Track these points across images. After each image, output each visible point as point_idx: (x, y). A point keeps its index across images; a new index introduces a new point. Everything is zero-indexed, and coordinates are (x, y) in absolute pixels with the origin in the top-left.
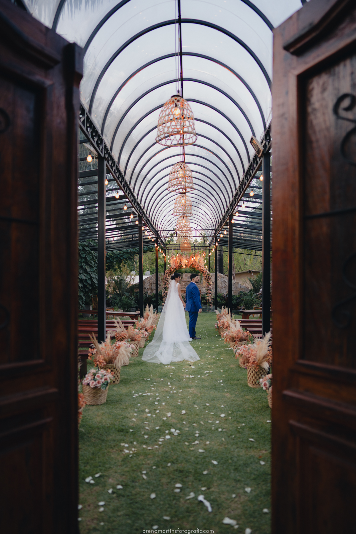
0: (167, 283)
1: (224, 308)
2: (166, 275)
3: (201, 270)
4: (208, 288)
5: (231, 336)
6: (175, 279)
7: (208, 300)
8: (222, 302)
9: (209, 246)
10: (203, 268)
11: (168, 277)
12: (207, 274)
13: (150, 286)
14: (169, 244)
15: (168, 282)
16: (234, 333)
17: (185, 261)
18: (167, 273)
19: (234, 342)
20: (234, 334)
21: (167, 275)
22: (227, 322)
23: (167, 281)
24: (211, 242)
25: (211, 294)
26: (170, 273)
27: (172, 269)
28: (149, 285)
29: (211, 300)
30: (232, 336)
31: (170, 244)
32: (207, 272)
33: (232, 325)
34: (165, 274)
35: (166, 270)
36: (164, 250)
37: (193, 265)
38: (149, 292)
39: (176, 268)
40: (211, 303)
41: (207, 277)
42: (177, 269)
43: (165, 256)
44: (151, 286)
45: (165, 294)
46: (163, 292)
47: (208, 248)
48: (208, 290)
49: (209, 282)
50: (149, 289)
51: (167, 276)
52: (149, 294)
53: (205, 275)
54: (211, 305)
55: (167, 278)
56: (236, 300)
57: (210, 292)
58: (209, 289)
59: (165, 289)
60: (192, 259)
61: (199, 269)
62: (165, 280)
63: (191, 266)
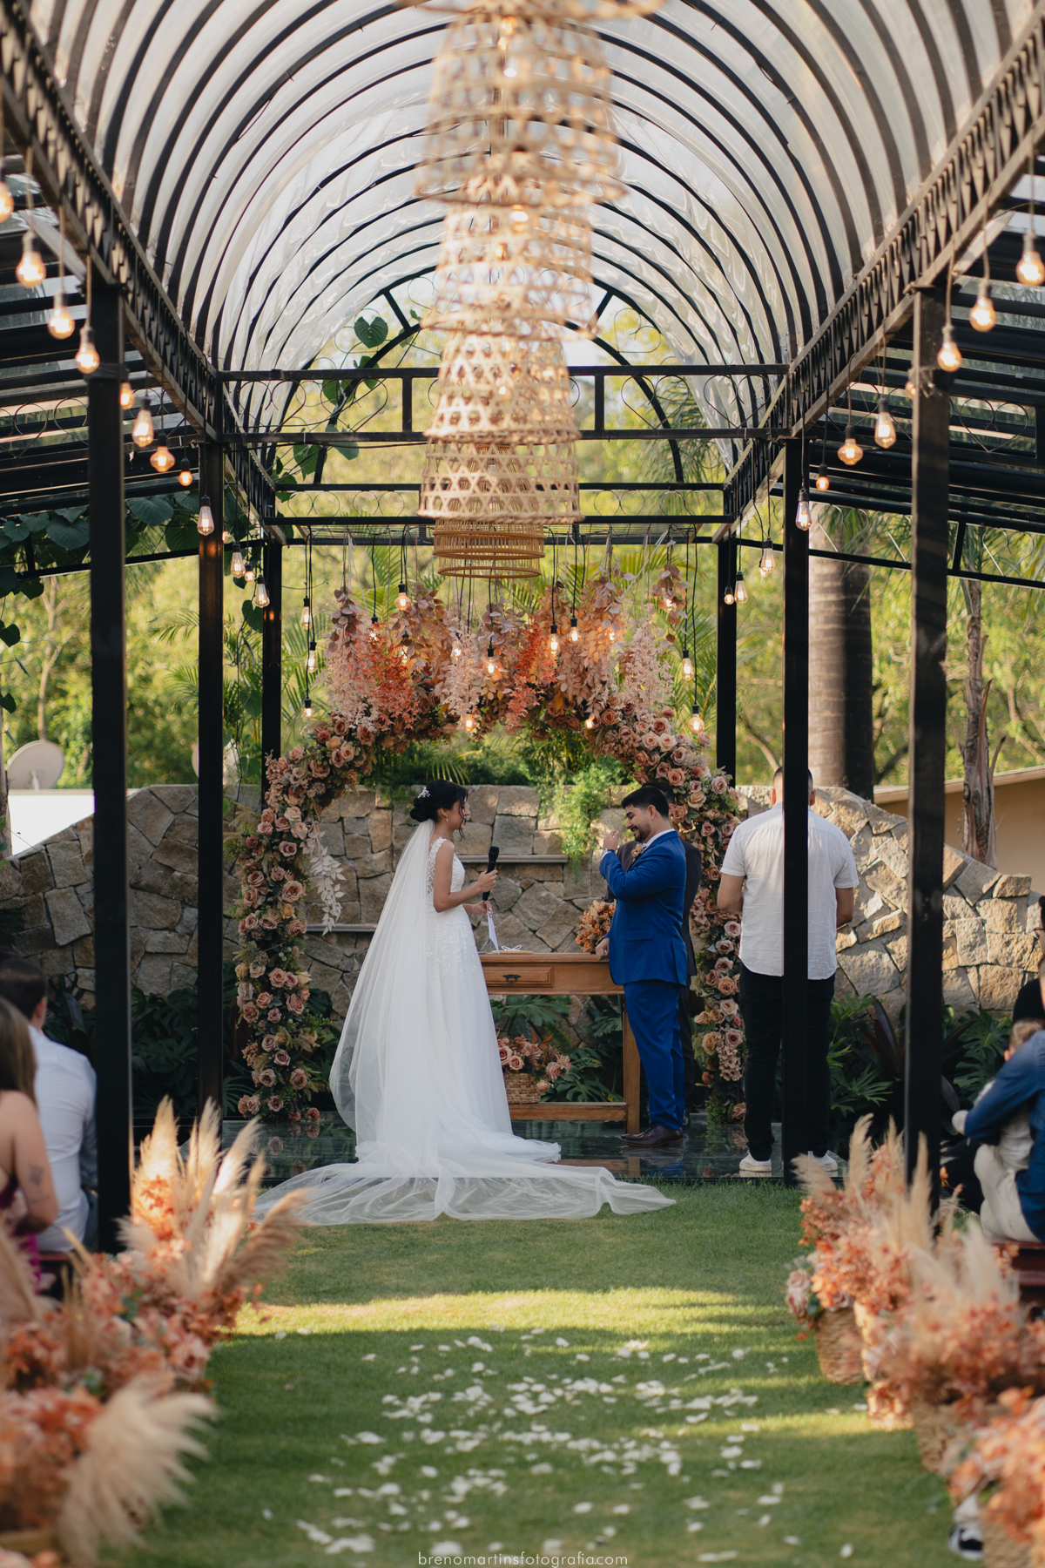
0: (291, 883)
1: (876, 1136)
2: (285, 805)
3: (642, 755)
5: (919, 1361)
6: (437, 820)
7: (715, 1060)
8: (855, 1088)
9: (720, 512)
10: (659, 740)
11: (300, 830)
12: (698, 798)
14: (310, 479)
15: (299, 875)
16: (947, 1332)
17: (480, 666)
18: (286, 789)
19: (944, 1409)
20: (945, 1340)
21: (292, 800)
22: (890, 1258)
23: (286, 864)
24: (742, 474)
26: (319, 789)
27: (347, 746)
30: (930, 1354)
31: (317, 485)
32: (706, 773)
33: (931, 1270)
34: (273, 793)
35: (277, 755)
36: (256, 544)
37: (559, 705)
39: (381, 737)
42: (389, 743)
43: (267, 609)
45: (266, 998)
46: (248, 978)
47: (714, 530)
51: (292, 814)
55: (289, 836)
59: (263, 944)
60: (554, 644)
61: (619, 742)
62: (270, 856)
63: (542, 717)
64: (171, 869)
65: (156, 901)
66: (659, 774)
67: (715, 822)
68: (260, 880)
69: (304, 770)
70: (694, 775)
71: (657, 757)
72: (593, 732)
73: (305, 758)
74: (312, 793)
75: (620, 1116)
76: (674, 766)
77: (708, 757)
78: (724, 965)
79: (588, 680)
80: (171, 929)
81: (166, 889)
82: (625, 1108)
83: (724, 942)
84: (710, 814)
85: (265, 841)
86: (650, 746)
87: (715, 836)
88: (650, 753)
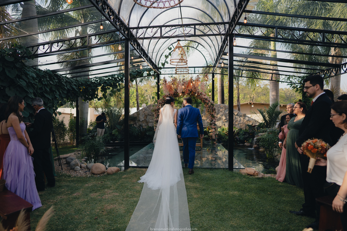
3: (203, 99)
4: (211, 122)
7: (212, 136)
10: (205, 97)
12: (210, 104)
13: (145, 118)
17: (182, 87)
21: (160, 105)
25: (215, 129)
28: (144, 116)
29: (215, 136)
32: (211, 101)
34: (158, 104)
35: (159, 99)
37: (193, 93)
38: (144, 125)
40: (215, 141)
41: (210, 107)
44: (147, 118)
48: (211, 124)
49: (213, 115)
50: (144, 121)
52: (144, 127)
53: (208, 106)
54: (215, 144)
56: (244, 135)
57: (214, 127)
58: (213, 123)
60: (191, 84)
61: (200, 97)
62: (157, 111)
63: (190, 94)
64: (152, 113)
65: (151, 116)
66: (205, 101)
67: (212, 107)
68: (156, 114)
69: (161, 101)
70: (209, 101)
71: (205, 99)
72: (197, 96)
73: (162, 100)
74: (162, 104)
75: (200, 145)
76: (207, 100)
77: (211, 99)
78: (213, 125)
79: (196, 89)
80: (152, 119)
81: (152, 115)
82: (201, 144)
83: (213, 122)
84: (211, 106)
85: (157, 110)
86: (204, 98)
87: (212, 109)
88: (204, 99)
